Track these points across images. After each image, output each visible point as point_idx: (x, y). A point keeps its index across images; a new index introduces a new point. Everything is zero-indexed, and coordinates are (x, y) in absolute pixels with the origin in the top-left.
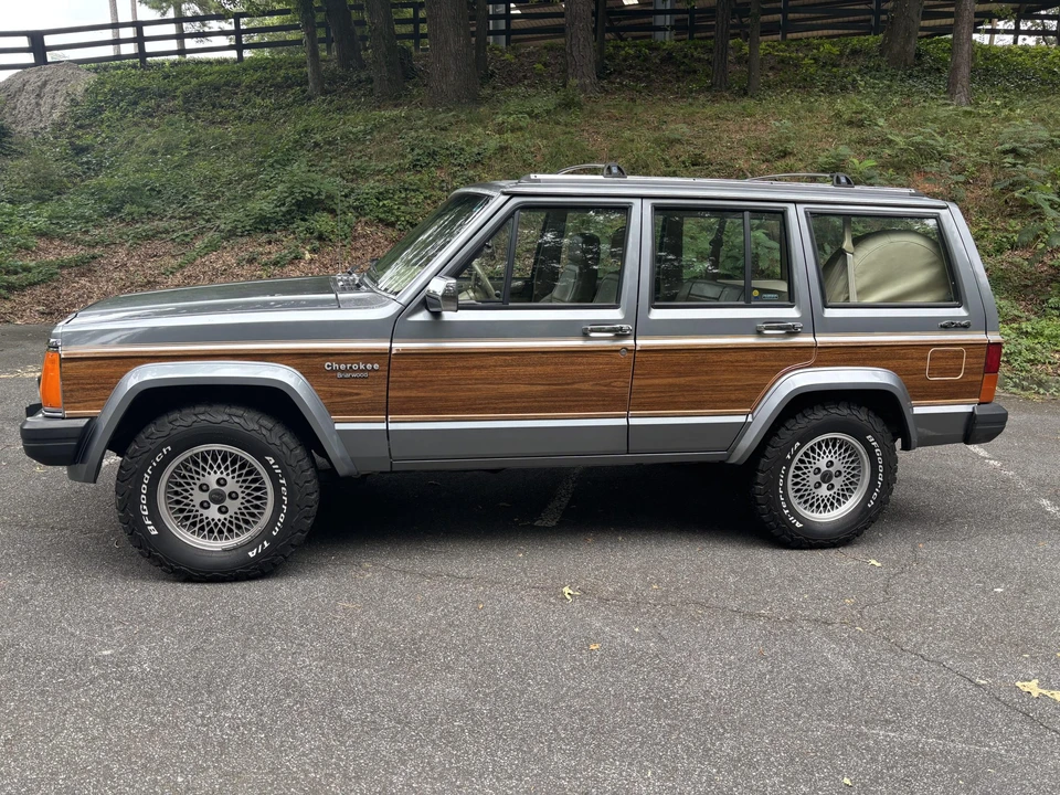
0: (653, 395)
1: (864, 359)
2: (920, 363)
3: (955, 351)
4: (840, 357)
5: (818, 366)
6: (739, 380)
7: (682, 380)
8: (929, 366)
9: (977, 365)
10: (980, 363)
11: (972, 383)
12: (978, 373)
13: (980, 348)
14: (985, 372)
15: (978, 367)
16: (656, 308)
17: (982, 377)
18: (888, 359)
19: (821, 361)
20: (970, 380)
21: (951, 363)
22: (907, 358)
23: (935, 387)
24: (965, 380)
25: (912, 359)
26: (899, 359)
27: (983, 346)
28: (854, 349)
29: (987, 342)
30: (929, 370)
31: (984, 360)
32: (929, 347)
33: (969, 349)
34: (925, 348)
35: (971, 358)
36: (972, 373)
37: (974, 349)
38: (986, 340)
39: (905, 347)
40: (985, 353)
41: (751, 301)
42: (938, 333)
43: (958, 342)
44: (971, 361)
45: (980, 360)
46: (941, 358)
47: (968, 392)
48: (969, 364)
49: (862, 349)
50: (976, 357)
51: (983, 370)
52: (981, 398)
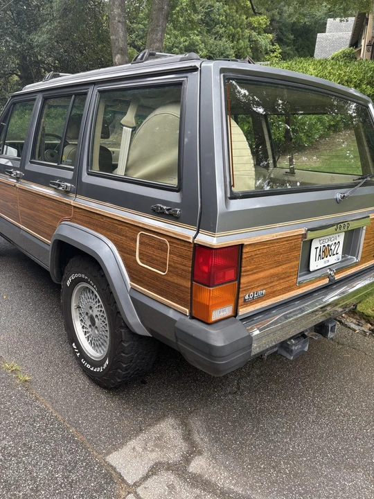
0: (25, 218)
1: (97, 225)
2: (132, 244)
3: (159, 241)
4: (85, 218)
5: (74, 222)
6: (47, 220)
7: (31, 212)
8: (139, 250)
9: (182, 267)
10: (185, 266)
11: (178, 286)
12: (184, 277)
13: (184, 246)
14: (192, 280)
15: (183, 270)
16: (31, 162)
17: (189, 284)
18: (111, 231)
19: (76, 219)
20: (176, 281)
21: (157, 254)
22: (123, 235)
23: (145, 275)
24: (171, 279)
25: (126, 237)
26: (118, 233)
27: (188, 244)
28: (92, 214)
29: (191, 241)
30: (140, 253)
31: (190, 264)
32: (138, 229)
33: (173, 243)
34: (135, 228)
35: (175, 254)
36: (178, 275)
37: (178, 245)
38: (189, 238)
39: (121, 223)
40: (191, 254)
41: (61, 163)
42: (151, 216)
43: (161, 232)
44: (175, 258)
45: (186, 262)
46: (149, 245)
47: (177, 296)
48: (174, 263)
49: (96, 215)
50: (180, 256)
51: (189, 276)
52: (193, 312)
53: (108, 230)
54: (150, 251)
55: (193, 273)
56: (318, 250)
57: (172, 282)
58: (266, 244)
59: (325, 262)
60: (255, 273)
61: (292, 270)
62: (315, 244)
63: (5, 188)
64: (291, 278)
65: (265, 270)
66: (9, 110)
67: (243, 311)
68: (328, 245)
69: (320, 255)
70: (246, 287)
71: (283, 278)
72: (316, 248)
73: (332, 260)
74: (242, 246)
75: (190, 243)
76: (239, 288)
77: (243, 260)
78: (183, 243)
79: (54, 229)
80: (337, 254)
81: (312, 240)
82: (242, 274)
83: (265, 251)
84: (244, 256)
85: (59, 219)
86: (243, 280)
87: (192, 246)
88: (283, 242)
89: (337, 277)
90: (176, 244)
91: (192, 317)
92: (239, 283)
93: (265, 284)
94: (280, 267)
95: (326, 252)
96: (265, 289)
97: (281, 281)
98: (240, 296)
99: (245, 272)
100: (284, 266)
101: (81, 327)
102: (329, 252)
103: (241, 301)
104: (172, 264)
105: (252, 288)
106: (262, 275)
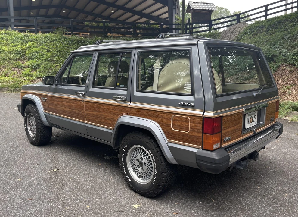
0: (90, 117)
1: (146, 115)
2: (169, 121)
3: (185, 118)
4: (138, 113)
5: (130, 115)
6: (109, 116)
7: (96, 113)
8: (173, 123)
9: (197, 128)
10: (199, 127)
11: (196, 137)
12: (199, 132)
13: (198, 119)
14: (203, 132)
15: (198, 129)
16: (93, 87)
17: (201, 135)
18: (155, 117)
19: (131, 113)
20: (194, 135)
21: (183, 124)
22: (163, 118)
23: (177, 135)
24: (192, 134)
25: (165, 118)
26: (160, 117)
27: (200, 118)
28: (142, 110)
29: (202, 116)
30: (173, 125)
31: (201, 126)
32: (172, 114)
33: (192, 118)
34: (170, 114)
35: (193, 123)
36: (195, 132)
37: (195, 118)
38: (201, 115)
39: (162, 113)
40: (201, 122)
41: (116, 87)
42: (178, 108)
43: (186, 114)
44: (194, 124)
45: (199, 125)
46: (178, 120)
47: (195, 141)
48: (193, 126)
49: (145, 111)
50: (196, 123)
51: (201, 131)
52: (204, 147)
53: (153, 116)
54: (179, 123)
55: (203, 130)
56: (248, 119)
57: (192, 136)
58: (230, 116)
59: (251, 125)
60: (227, 129)
61: (240, 128)
62: (247, 116)
63: (73, 102)
64: (240, 131)
65: (230, 127)
66: (71, 59)
67: (223, 146)
68: (252, 117)
69: (249, 122)
70: (224, 135)
71: (237, 132)
72: (247, 118)
73: (254, 124)
74: (222, 117)
75: (201, 117)
76: (222, 135)
77: (223, 123)
78: (198, 118)
79: (115, 120)
80: (255, 121)
81: (245, 114)
82: (223, 129)
83: (230, 119)
84: (223, 121)
85: (119, 115)
86: (223, 132)
87: (202, 118)
88: (236, 115)
89: (257, 131)
90: (194, 118)
91: (203, 150)
92: (222, 133)
93: (230, 134)
94: (235, 126)
95: (251, 120)
96: (231, 136)
97: (236, 133)
98: (222, 139)
99: (224, 128)
100: (237, 126)
101: (132, 170)
102: (252, 120)
103: (222, 141)
104: (192, 127)
105: (226, 136)
106: (229, 130)
